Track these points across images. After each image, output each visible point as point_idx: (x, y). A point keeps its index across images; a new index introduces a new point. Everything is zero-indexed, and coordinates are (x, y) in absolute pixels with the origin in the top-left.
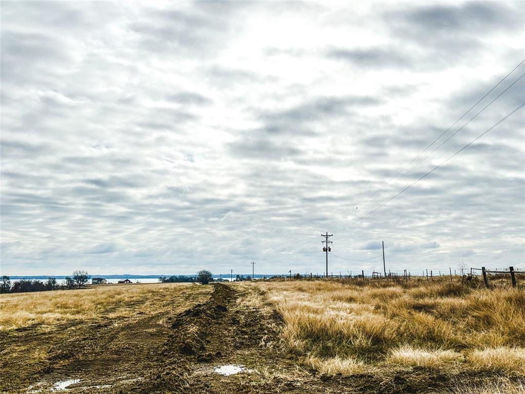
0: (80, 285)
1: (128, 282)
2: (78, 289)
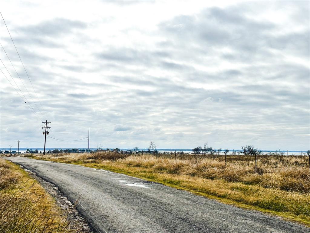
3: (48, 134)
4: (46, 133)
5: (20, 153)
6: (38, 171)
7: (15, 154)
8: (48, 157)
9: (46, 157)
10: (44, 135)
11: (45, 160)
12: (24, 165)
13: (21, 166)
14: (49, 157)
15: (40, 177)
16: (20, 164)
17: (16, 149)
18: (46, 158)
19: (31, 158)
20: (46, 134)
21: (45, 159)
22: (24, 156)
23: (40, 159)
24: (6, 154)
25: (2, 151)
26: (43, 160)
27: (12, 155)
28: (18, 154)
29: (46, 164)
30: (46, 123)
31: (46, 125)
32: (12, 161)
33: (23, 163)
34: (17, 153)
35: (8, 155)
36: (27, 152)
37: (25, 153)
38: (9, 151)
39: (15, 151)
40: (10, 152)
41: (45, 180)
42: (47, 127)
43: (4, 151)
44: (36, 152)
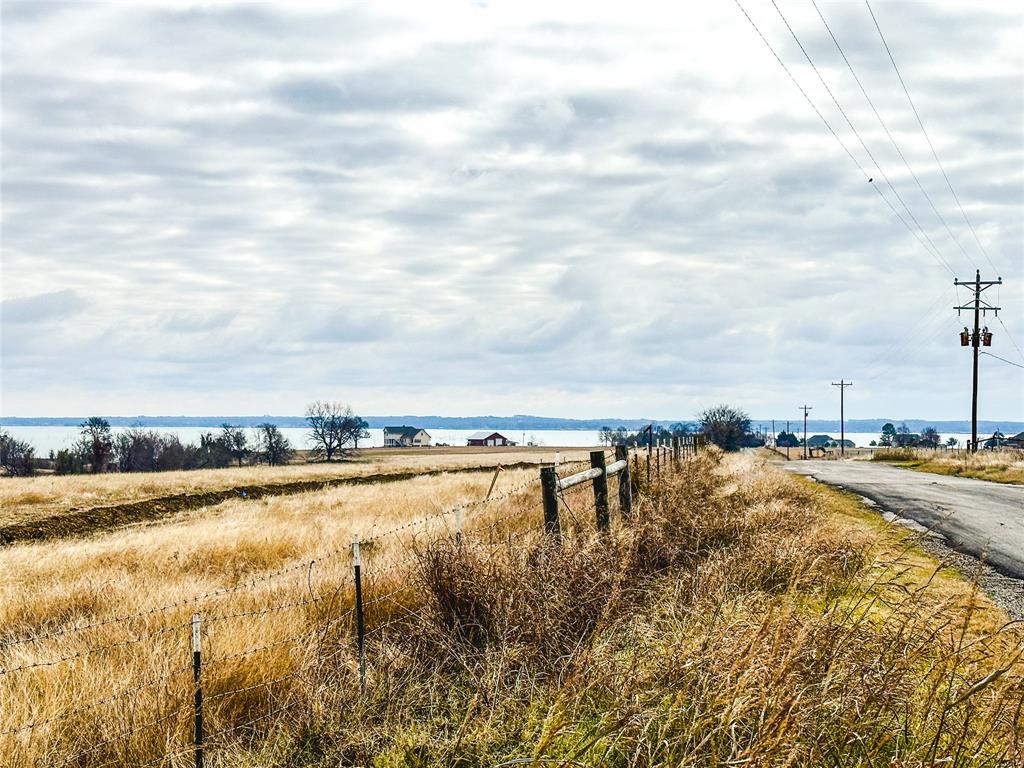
0: (330, 451)
1: (499, 442)
2: (323, 462)
3: (988, 343)
4: (976, 338)
5: (851, 444)
6: (955, 525)
7: (827, 449)
8: (994, 463)
9: (983, 463)
10: (970, 348)
11: (980, 478)
12: (881, 497)
13: (867, 500)
14: (1001, 462)
15: (969, 553)
16: (860, 493)
17: (830, 426)
18: (982, 468)
19: (906, 467)
20: (976, 345)
21: (979, 473)
22: (870, 456)
23: (957, 472)
24: (783, 450)
25: (765, 436)
26: (969, 477)
27: (815, 453)
28: (839, 448)
29: (991, 496)
30: (978, 284)
31: (978, 295)
32: (821, 479)
33: (875, 488)
34: (834, 445)
35: (794, 452)
36: (885, 443)
37: (873, 443)
38: (799, 436)
39: (827, 437)
40: (803, 440)
41: (997, 567)
42: (981, 305)
43: (777, 435)
44: (930, 439)
